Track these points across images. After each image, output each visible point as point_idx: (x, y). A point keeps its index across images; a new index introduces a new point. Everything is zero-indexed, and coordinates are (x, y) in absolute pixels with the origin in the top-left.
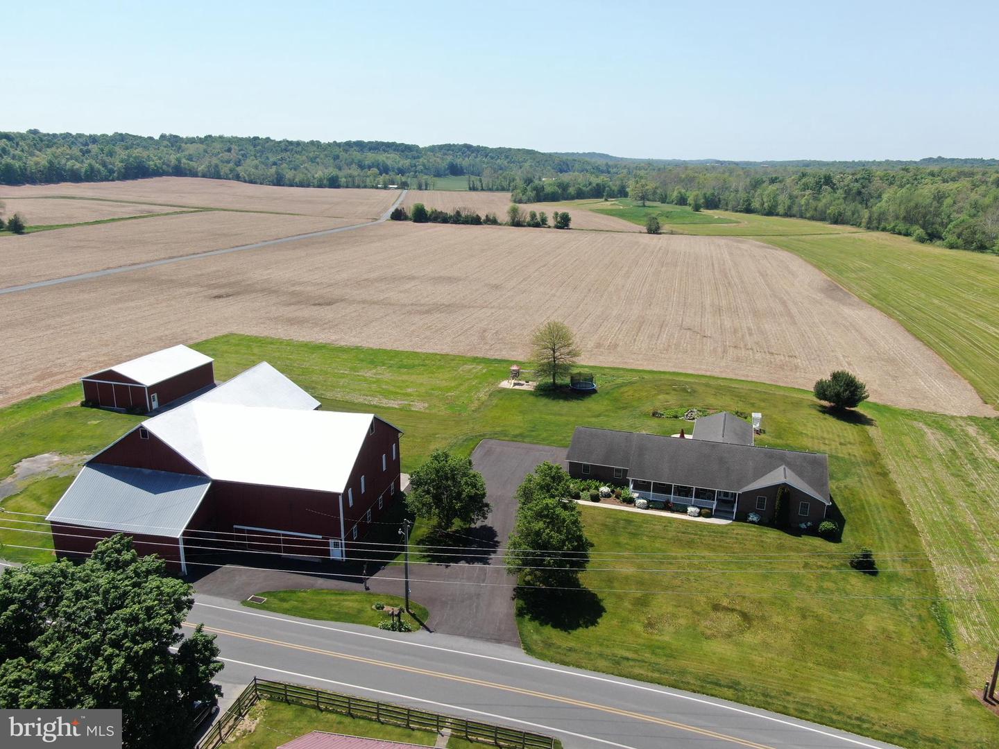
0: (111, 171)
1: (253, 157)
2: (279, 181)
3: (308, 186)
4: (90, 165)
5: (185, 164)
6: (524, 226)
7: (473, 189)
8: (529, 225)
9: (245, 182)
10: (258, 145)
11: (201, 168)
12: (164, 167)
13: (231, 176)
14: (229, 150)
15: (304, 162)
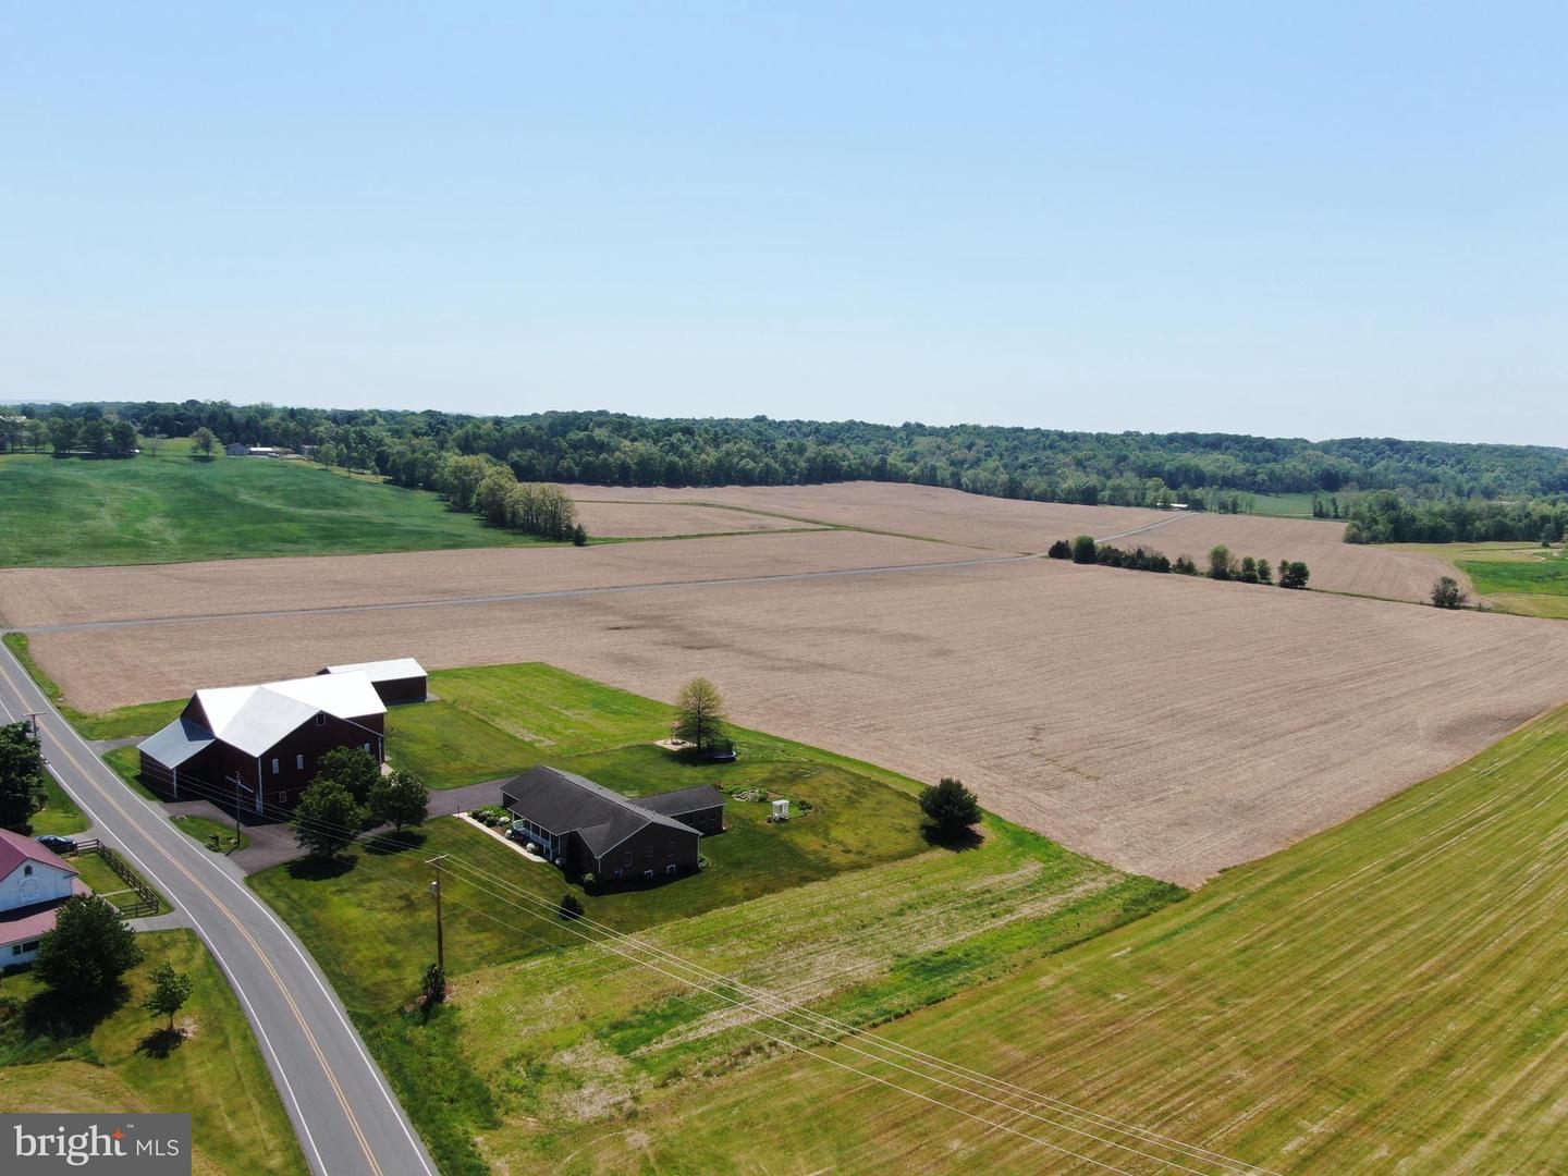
0: (791, 472)
1: (998, 457)
2: (1013, 491)
3: (1051, 500)
4: (767, 465)
5: (891, 465)
6: (1230, 579)
7: (1320, 514)
8: (1239, 579)
9: (967, 491)
10: (1017, 441)
11: (915, 470)
12: (862, 468)
13: (950, 482)
14: (970, 447)
15: (1066, 465)
